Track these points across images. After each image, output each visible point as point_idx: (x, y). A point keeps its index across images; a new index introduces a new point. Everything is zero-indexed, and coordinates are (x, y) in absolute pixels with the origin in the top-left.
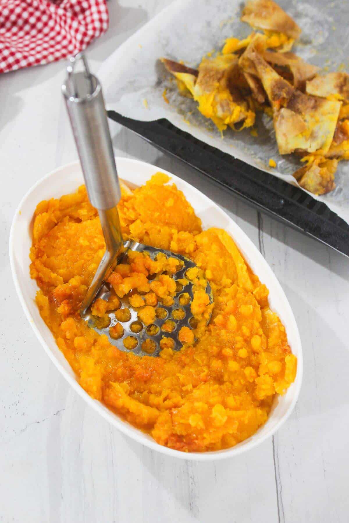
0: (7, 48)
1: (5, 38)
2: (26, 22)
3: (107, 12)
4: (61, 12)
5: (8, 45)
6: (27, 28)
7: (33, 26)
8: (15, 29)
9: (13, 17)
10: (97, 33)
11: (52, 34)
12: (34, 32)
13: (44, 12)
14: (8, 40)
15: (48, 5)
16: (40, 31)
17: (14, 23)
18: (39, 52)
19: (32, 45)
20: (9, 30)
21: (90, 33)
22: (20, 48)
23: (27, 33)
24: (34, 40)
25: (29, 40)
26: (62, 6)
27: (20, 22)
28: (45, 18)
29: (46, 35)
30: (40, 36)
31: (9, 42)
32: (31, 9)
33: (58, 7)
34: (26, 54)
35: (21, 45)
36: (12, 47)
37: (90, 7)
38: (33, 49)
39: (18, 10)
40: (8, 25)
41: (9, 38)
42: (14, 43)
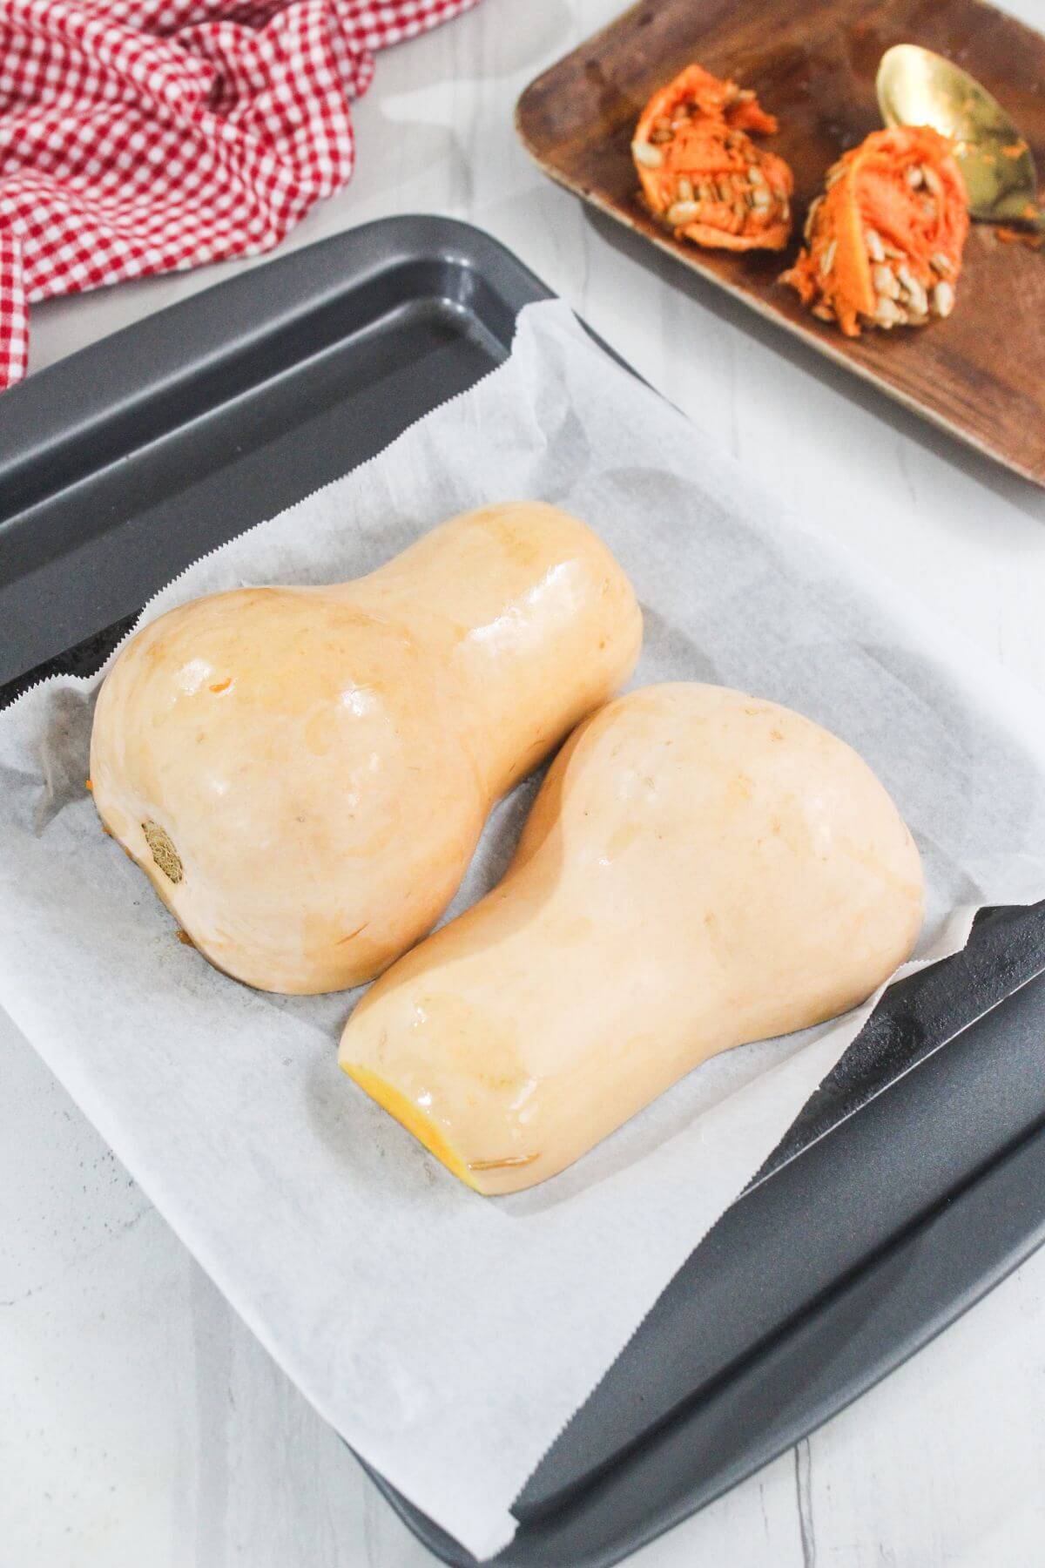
0: (90, 227)
1: (84, 201)
2: (140, 159)
3: (350, 133)
4: (230, 132)
5: (92, 219)
6: (142, 174)
7: (158, 171)
8: (110, 179)
9: (106, 148)
10: (325, 188)
11: (208, 191)
12: (159, 186)
13: (186, 135)
14: (93, 207)
15: (198, 117)
16: (176, 184)
17: (109, 164)
18: (172, 239)
19: (156, 221)
20: (94, 181)
21: (306, 187)
22: (122, 227)
23: (143, 189)
24: (159, 205)
25: (147, 206)
26: (234, 117)
27: (125, 160)
28: (188, 150)
29: (192, 194)
30: (176, 196)
31: (94, 213)
32: (152, 127)
33: (223, 119)
34: (139, 243)
35: (125, 220)
36: (104, 225)
37: (306, 119)
38: (157, 230)
39: (119, 129)
40: (93, 167)
41: (96, 201)
42: (109, 214)
